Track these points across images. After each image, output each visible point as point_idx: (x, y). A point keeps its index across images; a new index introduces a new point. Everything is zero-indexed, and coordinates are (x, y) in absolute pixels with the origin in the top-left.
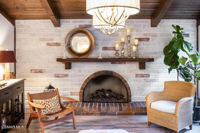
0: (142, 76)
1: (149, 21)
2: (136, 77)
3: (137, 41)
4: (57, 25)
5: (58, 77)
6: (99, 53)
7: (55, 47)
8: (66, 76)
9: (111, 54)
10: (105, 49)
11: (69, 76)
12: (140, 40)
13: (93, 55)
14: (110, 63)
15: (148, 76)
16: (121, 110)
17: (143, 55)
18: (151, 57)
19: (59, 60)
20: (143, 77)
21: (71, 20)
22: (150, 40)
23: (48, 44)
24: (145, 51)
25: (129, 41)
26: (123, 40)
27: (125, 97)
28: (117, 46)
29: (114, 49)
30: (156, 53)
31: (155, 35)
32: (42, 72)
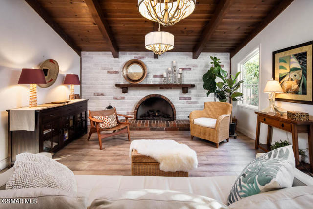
0: (185, 99)
1: (192, 53)
2: (180, 100)
3: (181, 70)
4: (116, 56)
5: (117, 99)
6: (151, 80)
7: (115, 75)
8: (123, 98)
10: (155, 76)
11: (126, 98)
12: (183, 69)
14: (159, 88)
15: (190, 99)
16: (168, 126)
17: (186, 81)
19: (117, 85)
20: (186, 100)
21: (128, 53)
22: (192, 69)
23: (109, 72)
24: (188, 78)
25: (175, 71)
26: (170, 69)
27: (171, 116)
28: (165, 75)
29: (162, 76)
30: (196, 81)
31: (195, 66)
32: (104, 95)
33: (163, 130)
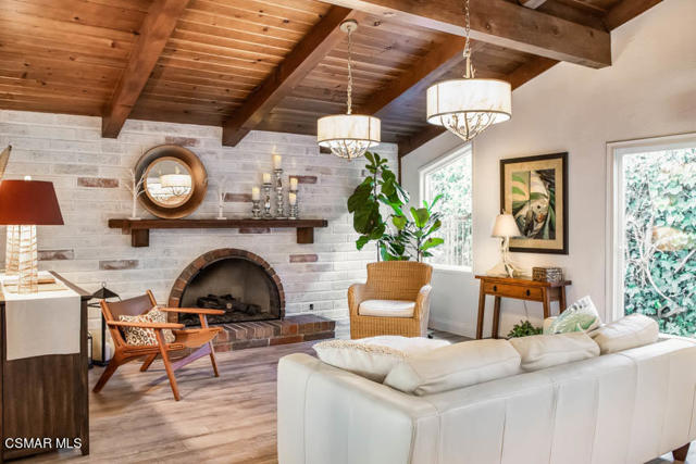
0: (303, 259)
2: (291, 261)
3: (294, 182)
4: (110, 131)
5: (110, 268)
6: (215, 207)
7: (103, 191)
8: (132, 264)
9: (240, 210)
10: (228, 197)
11: (141, 264)
12: (301, 179)
13: (199, 213)
14: (236, 232)
15: (315, 258)
17: (306, 214)
18: (321, 216)
19: (113, 224)
20: (306, 261)
21: (146, 123)
22: (319, 180)
23: (82, 182)
24: (310, 203)
25: (280, 182)
26: (268, 178)
27: (266, 308)
28: (256, 193)
29: (248, 198)
30: (328, 210)
31: (326, 172)
32: (64, 258)
33: (264, 345)
